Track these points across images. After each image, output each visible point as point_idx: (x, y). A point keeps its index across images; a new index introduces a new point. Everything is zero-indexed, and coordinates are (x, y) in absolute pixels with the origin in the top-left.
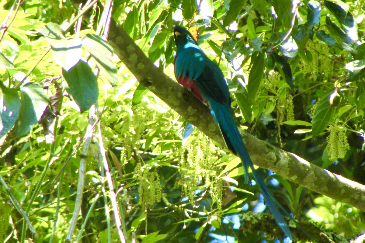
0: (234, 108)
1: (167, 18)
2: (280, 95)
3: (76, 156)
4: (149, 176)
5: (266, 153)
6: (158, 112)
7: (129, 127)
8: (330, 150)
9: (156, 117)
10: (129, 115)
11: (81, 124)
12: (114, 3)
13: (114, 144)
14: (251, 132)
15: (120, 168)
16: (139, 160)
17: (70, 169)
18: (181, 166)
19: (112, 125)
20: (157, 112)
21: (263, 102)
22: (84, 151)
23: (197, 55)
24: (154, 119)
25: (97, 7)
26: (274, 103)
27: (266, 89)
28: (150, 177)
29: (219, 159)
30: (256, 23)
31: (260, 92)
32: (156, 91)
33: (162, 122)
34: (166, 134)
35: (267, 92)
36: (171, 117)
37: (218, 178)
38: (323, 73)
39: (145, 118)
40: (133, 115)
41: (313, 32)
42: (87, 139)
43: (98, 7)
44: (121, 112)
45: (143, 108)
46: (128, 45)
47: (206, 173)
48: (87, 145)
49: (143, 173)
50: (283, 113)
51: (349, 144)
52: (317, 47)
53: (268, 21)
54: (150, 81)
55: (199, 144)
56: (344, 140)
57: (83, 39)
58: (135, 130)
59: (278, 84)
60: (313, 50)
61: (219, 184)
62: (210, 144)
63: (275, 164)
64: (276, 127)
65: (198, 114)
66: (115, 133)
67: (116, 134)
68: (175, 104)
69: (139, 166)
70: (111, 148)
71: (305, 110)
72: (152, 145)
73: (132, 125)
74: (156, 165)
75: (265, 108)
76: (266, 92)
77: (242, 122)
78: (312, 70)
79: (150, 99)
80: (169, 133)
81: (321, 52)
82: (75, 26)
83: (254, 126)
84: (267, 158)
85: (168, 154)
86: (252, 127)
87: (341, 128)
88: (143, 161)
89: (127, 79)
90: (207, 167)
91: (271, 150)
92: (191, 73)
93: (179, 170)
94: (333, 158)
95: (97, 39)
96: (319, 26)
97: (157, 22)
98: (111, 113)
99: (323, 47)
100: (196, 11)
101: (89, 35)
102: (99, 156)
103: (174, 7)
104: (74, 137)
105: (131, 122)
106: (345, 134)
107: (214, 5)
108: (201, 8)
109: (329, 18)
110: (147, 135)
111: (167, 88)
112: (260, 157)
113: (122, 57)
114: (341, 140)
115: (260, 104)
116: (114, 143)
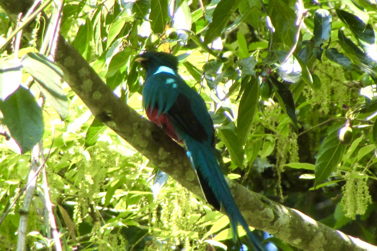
0: (221, 150)
1: (130, 33)
2: (281, 132)
3: (14, 212)
4: (110, 239)
5: (261, 209)
6: (123, 155)
7: (85, 175)
8: (346, 203)
9: (120, 161)
10: (85, 160)
11: (23, 170)
12: (64, 13)
13: (65, 197)
14: (243, 181)
15: (72, 229)
16: (98, 219)
17: (7, 230)
18: (152, 225)
19: (61, 173)
20: (120, 156)
21: (258, 142)
22: (25, 205)
23: (170, 81)
24: (117, 165)
25: (41, 18)
26: (273, 143)
27: (262, 125)
28: (112, 241)
29: (201, 217)
30: (249, 40)
31: (254, 130)
32: (116, 129)
33: (127, 169)
34: (133, 185)
35: (264, 130)
36: (140, 162)
37: (201, 242)
38: (336, 105)
39: (105, 163)
40: (90, 159)
41: (322, 50)
42: (28, 190)
43: (43, 17)
44: (74, 156)
45: (102, 150)
46: (80, 68)
47: (186, 235)
48: (29, 197)
49: (103, 235)
50: (285, 156)
51: (370, 196)
52: (329, 70)
53: (264, 37)
54: (109, 115)
55: (176, 198)
56: (364, 191)
57: (24, 59)
58: (92, 178)
59: (278, 119)
60: (324, 75)
61: (202, 249)
62: (190, 197)
63: (272, 223)
64: (274, 175)
65: (172, 158)
66: (66, 182)
67: (67, 184)
68: (142, 146)
69: (97, 226)
70: (60, 201)
71: (312, 153)
72: (115, 198)
73: (88, 173)
74: (121, 224)
75: (261, 149)
76: (262, 130)
77: (232, 169)
78: (323, 100)
79: (112, 139)
80: (137, 183)
81: (334, 77)
82: (12, 43)
83: (247, 173)
84: (262, 215)
85: (135, 210)
86: (245, 175)
87: (361, 175)
88: (102, 219)
89: (82, 113)
90: (186, 228)
91: (267, 206)
92: (161, 104)
93: (150, 231)
94: (350, 214)
95: (42, 59)
96: (329, 43)
97: (117, 37)
98: (60, 156)
99: (337, 70)
100: (168, 24)
101: (31, 55)
102: (44, 212)
103: (139, 19)
104: (12, 187)
105: (88, 168)
106: (365, 183)
107: (193, 16)
108: (175, 19)
109: (342, 32)
110: (108, 185)
111: (131, 124)
112: (252, 214)
113: (73, 84)
114: (360, 191)
115: (254, 145)
116: (65, 195)
